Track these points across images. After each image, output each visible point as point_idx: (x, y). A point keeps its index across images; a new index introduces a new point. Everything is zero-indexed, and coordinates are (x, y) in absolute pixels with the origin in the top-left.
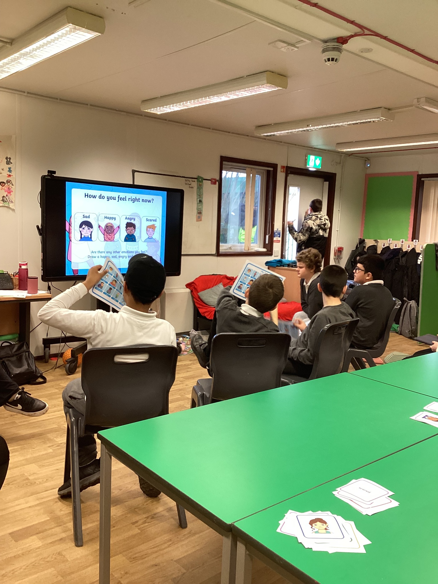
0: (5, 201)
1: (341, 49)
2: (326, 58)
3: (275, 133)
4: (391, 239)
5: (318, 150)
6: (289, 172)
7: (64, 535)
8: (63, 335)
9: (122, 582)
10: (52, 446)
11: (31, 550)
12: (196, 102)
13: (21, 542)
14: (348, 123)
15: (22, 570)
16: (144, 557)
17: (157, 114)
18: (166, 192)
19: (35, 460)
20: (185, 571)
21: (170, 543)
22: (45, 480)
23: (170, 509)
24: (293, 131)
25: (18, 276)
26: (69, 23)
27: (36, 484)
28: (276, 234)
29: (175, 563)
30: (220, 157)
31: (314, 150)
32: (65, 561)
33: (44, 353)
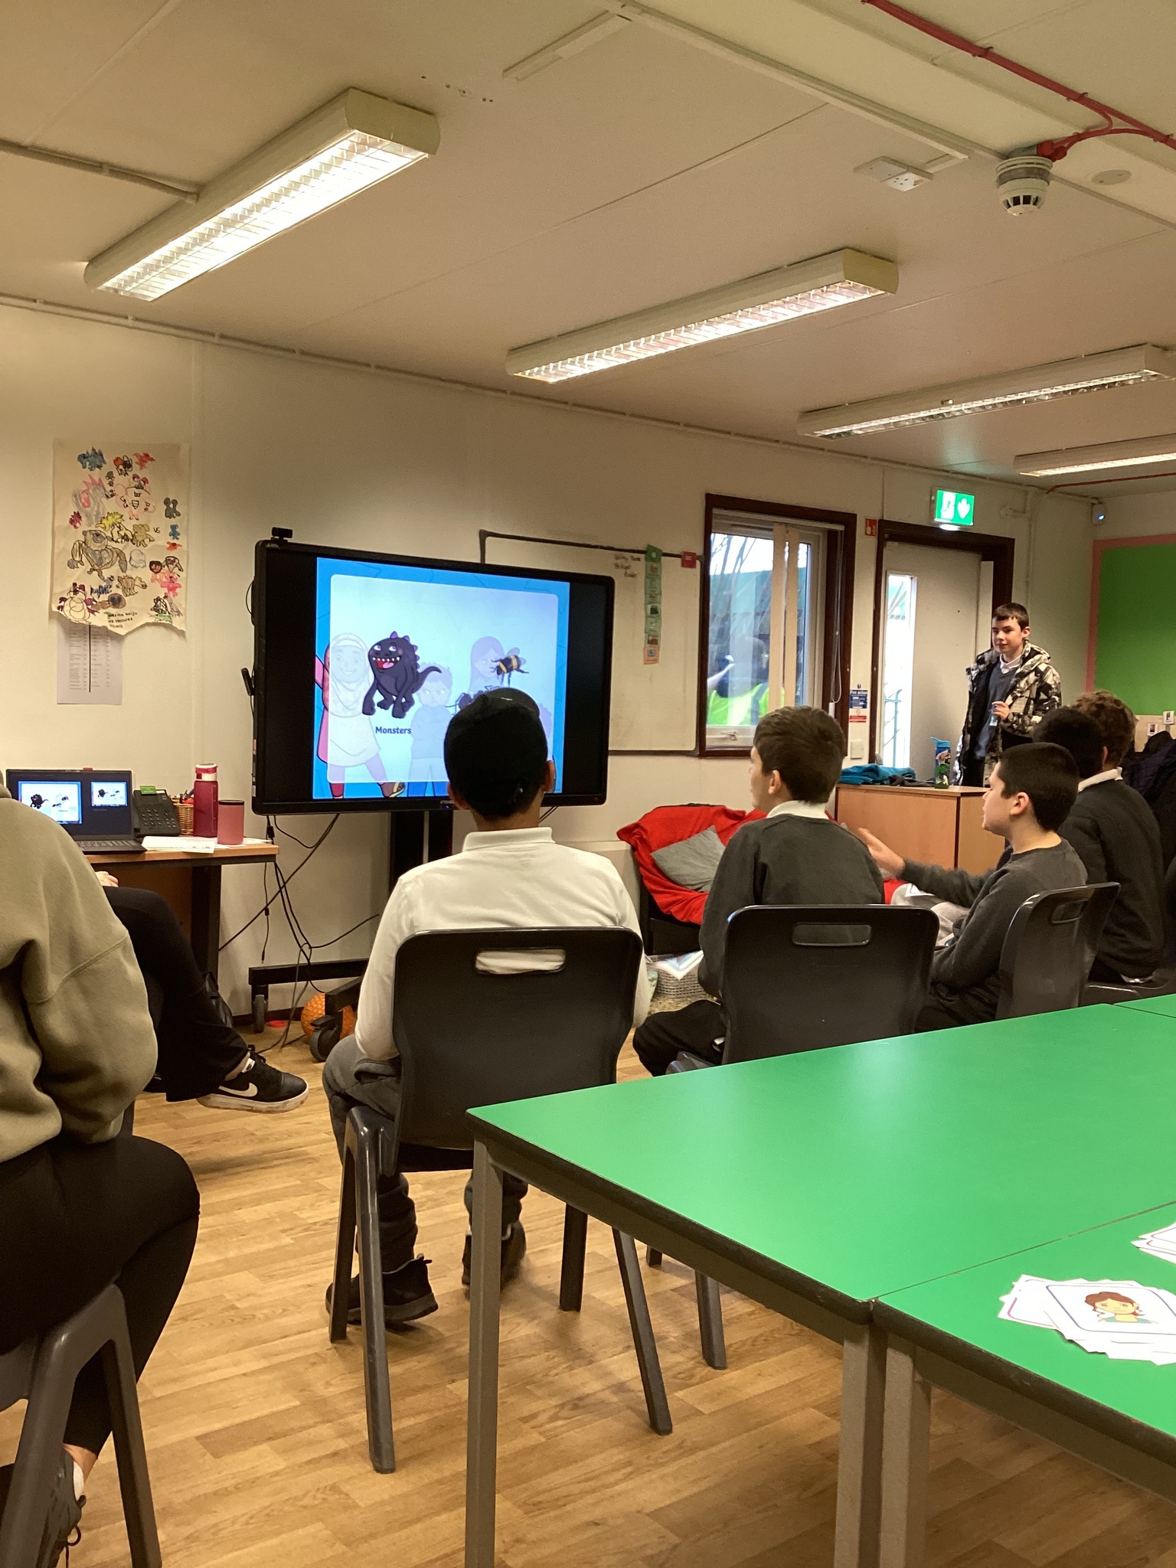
0: (162, 610)
1: (1049, 173)
2: (1009, 197)
3: (855, 428)
4: (1172, 713)
5: (961, 476)
6: (886, 536)
7: (341, 1444)
8: (304, 961)
9: (509, 1563)
10: (291, 1229)
11: (261, 1477)
12: (651, 342)
13: (228, 1459)
14: (1054, 391)
15: (237, 1526)
16: (560, 1503)
17: (545, 383)
18: (568, 584)
19: (249, 1263)
20: (676, 1540)
21: (630, 1469)
22: (280, 1311)
23: (620, 1388)
24: (902, 419)
25: (192, 801)
26: (352, 127)
27: (256, 1319)
28: (856, 700)
29: (647, 1518)
30: (704, 497)
31: (953, 478)
32: (351, 1506)
33: (254, 1007)
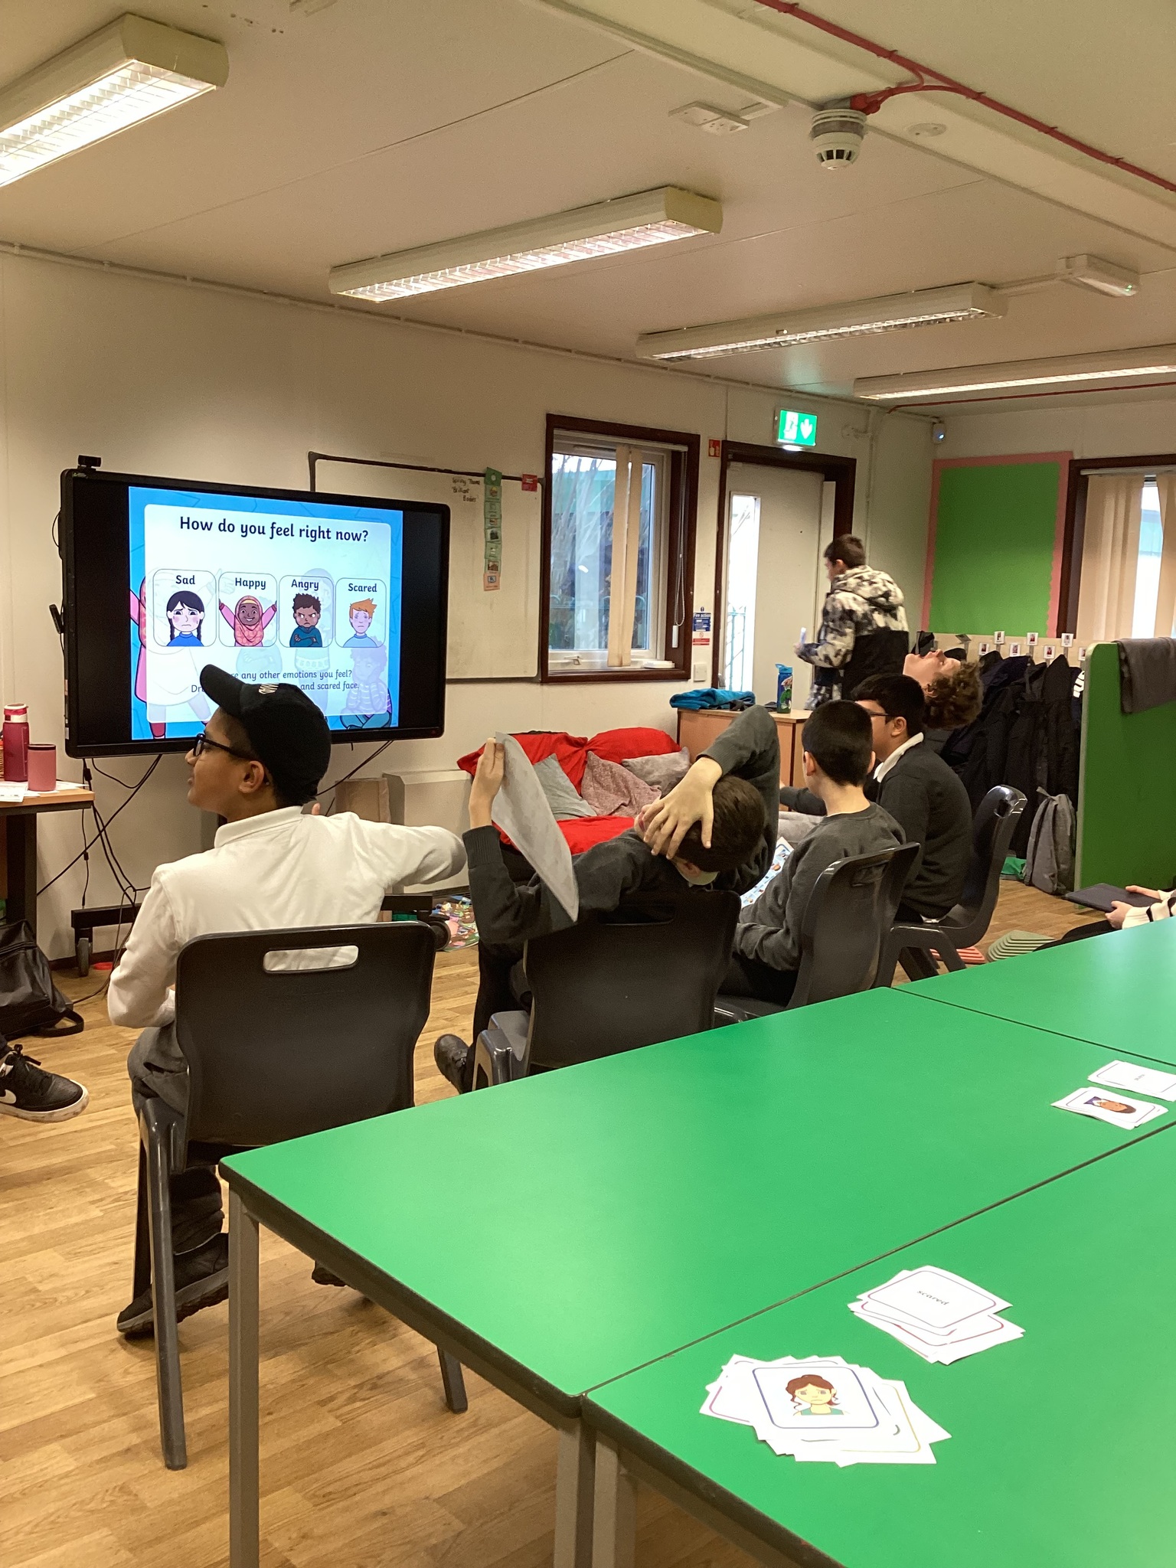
1: (862, 127)
2: (823, 151)
3: (693, 352)
4: (1003, 633)
5: (805, 396)
6: (730, 456)
7: (134, 1439)
8: (127, 902)
9: (294, 1561)
10: (102, 1200)
11: (46, 1481)
12: (477, 268)
13: (17, 1461)
14: (885, 325)
15: (21, 1537)
16: (350, 1492)
17: (372, 302)
18: (401, 512)
19: (55, 1240)
20: (462, 1527)
21: (421, 1453)
22: (83, 1292)
23: (421, 1363)
24: (738, 346)
25: (2, 743)
26: (129, 57)
27: (57, 1304)
28: (699, 622)
29: (435, 1504)
30: (544, 418)
31: (795, 398)
32: (139, 1508)
33: (77, 950)
